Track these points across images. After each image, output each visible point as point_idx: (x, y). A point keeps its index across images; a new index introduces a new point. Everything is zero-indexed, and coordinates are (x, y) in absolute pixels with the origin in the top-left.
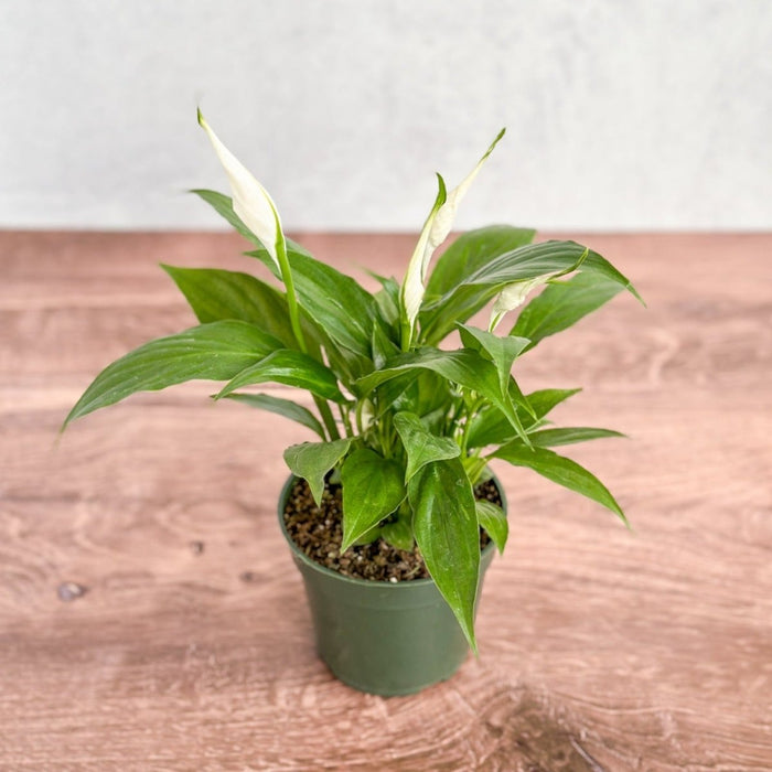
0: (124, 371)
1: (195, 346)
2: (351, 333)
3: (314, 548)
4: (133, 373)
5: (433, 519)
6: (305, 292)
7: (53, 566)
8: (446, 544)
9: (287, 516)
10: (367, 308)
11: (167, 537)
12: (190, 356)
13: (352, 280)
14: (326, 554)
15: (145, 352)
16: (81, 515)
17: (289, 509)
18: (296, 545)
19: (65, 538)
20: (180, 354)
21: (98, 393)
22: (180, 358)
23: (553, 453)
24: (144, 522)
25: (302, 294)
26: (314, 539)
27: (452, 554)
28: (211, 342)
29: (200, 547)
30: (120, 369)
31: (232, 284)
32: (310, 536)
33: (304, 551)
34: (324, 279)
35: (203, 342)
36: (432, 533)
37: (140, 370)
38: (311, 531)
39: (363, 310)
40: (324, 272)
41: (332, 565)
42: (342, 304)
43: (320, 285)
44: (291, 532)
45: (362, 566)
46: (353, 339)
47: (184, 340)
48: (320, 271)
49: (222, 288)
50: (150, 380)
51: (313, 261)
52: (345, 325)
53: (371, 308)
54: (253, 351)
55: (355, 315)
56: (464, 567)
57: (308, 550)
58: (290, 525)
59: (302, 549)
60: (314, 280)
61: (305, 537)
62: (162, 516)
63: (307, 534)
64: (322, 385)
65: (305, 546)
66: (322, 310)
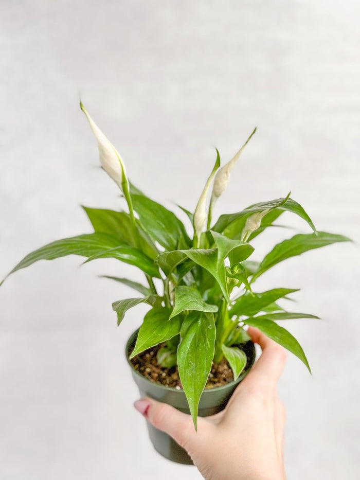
3: (140, 366)
4: (42, 254)
5: (191, 346)
8: (194, 360)
10: (179, 229)
13: (173, 214)
14: (145, 369)
15: (51, 244)
23: (276, 324)
27: (196, 366)
28: (88, 240)
36: (188, 354)
37: (46, 252)
39: (176, 229)
41: (147, 376)
42: (164, 224)
45: (164, 379)
50: (49, 255)
55: (171, 232)
56: (200, 374)
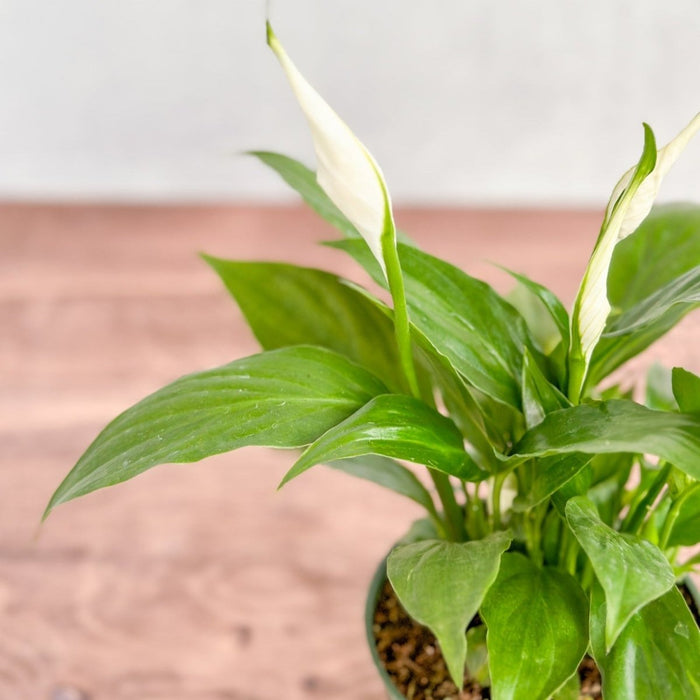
0: (141, 426)
1: (251, 388)
2: (488, 368)
4: (155, 429)
6: (419, 306)
7: (47, 659)
9: (377, 628)
10: (510, 329)
11: (201, 617)
12: (242, 405)
13: (485, 286)
15: (174, 395)
16: (88, 582)
17: (381, 618)
18: (392, 680)
19: (63, 617)
20: (227, 401)
21: (100, 461)
22: (228, 408)
24: (170, 595)
25: (414, 308)
26: (418, 670)
28: (276, 381)
29: (244, 634)
30: (135, 422)
31: (302, 286)
32: (413, 665)
33: (405, 693)
34: (445, 285)
35: (263, 381)
37: (165, 425)
38: (413, 657)
39: (505, 333)
40: (445, 273)
42: (473, 322)
43: (439, 293)
44: (385, 656)
46: (491, 378)
47: (233, 377)
48: (437, 271)
49: (287, 290)
50: (179, 444)
51: (426, 257)
52: (478, 356)
53: (515, 329)
54: (338, 395)
55: (493, 340)
57: (412, 690)
58: (383, 645)
59: (402, 687)
60: (429, 285)
61: (405, 666)
62: (195, 585)
63: (409, 662)
64: (445, 450)
65: (407, 683)
66: (445, 332)
